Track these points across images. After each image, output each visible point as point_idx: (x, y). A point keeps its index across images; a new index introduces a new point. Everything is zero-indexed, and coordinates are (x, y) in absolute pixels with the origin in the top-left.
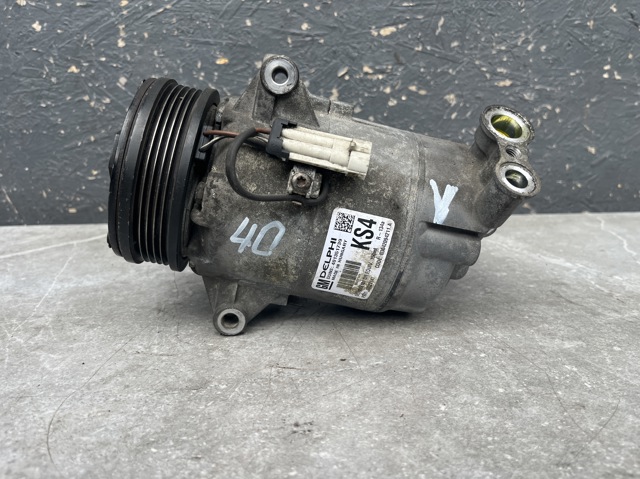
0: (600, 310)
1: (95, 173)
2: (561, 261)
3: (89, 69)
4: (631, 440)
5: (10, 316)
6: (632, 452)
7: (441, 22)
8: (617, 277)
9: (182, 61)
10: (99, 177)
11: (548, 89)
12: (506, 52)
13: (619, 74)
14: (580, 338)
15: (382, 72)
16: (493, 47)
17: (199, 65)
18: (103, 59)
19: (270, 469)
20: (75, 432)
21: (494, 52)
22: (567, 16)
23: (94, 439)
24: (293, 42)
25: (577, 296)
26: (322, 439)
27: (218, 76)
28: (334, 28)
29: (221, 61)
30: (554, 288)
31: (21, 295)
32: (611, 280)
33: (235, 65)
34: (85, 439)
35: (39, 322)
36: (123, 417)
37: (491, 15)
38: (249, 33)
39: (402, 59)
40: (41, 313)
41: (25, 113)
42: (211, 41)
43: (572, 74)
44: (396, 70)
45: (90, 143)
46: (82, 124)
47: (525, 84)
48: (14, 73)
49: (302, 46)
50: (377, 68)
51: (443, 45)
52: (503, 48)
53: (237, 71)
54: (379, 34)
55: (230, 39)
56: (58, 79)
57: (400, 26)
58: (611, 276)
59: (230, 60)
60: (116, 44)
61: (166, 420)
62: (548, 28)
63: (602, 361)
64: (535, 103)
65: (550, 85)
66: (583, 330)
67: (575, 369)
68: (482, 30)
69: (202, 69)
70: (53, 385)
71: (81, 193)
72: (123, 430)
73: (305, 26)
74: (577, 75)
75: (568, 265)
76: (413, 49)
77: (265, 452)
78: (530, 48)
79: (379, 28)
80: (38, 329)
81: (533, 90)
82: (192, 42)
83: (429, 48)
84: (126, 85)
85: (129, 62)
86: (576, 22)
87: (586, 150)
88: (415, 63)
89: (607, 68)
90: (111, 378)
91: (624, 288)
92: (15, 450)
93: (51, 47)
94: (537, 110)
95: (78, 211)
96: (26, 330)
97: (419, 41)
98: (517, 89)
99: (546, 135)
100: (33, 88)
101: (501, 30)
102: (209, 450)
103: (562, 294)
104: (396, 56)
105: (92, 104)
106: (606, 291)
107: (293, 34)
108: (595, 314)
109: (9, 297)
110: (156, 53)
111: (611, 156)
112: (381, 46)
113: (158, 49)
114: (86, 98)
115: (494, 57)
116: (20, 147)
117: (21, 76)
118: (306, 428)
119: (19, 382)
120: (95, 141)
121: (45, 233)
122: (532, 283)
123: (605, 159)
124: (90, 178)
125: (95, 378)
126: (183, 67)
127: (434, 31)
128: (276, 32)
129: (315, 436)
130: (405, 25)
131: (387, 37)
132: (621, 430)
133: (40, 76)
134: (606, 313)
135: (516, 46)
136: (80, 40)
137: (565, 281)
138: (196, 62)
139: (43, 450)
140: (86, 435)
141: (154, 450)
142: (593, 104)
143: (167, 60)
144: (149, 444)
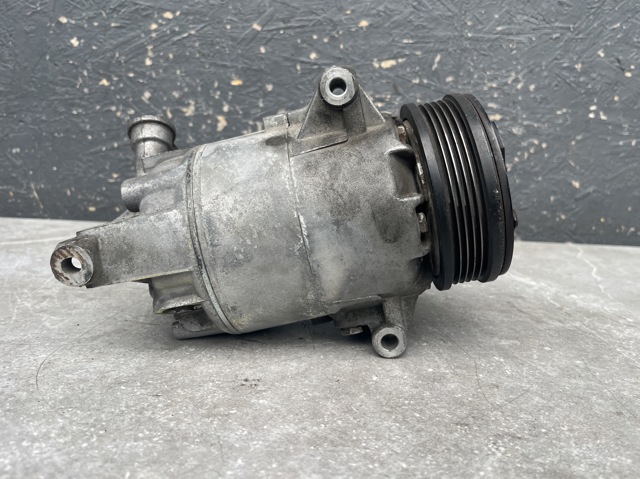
0: (545, 320)
1: (115, 176)
2: (527, 280)
3: (118, 82)
4: (530, 414)
5: (22, 287)
6: (527, 422)
7: (438, 58)
8: (573, 296)
9: (201, 80)
10: (119, 180)
11: (536, 125)
12: (496, 89)
13: (605, 114)
14: (517, 338)
15: (381, 100)
16: (484, 84)
17: (216, 85)
18: (131, 75)
19: (215, 407)
20: (61, 371)
21: (486, 88)
22: (556, 59)
23: (76, 377)
24: (302, 69)
25: (529, 307)
26: (264, 391)
27: (233, 96)
28: (340, 59)
29: (236, 82)
30: (511, 300)
31: (34, 272)
32: (566, 297)
33: (248, 87)
34: (68, 376)
35: (46, 293)
36: (103, 364)
37: (484, 55)
38: (262, 59)
39: (400, 90)
40: (49, 286)
41: (57, 118)
42: (228, 64)
43: (559, 113)
44: (395, 99)
45: (113, 149)
46: (107, 131)
47: (514, 119)
48: (51, 82)
49: (310, 73)
50: (377, 96)
51: (438, 79)
52: (494, 85)
53: (250, 93)
54: (380, 67)
55: (245, 63)
56: (90, 90)
57: (400, 60)
58: (568, 294)
59: (244, 82)
60: (144, 62)
61: (138, 369)
62: (537, 69)
63: (530, 357)
64: (523, 137)
65: (538, 121)
66: (523, 332)
67: (502, 360)
68: (475, 68)
69: (218, 88)
70: (49, 338)
71: (101, 194)
72: (101, 373)
73: (313, 56)
74: (564, 114)
75: (533, 283)
76: (410, 81)
77: (214, 397)
78: (519, 86)
79: (380, 61)
80: (45, 298)
81: (521, 125)
82: (211, 64)
83: (425, 81)
84: (150, 99)
85: (155, 80)
86: (565, 65)
87: (571, 184)
88: (412, 94)
89: (593, 108)
90: (99, 336)
91: (575, 304)
92: (9, 380)
93: (86, 61)
94: (524, 144)
95: (97, 210)
96: (34, 298)
97: (416, 74)
98: (506, 124)
99: (533, 167)
100: (67, 96)
101: (493, 69)
102: (168, 392)
103: (516, 305)
104: (395, 87)
105: (119, 114)
106: (558, 305)
107: (302, 62)
108: (539, 321)
109: (25, 273)
110: (178, 72)
111: (594, 191)
112: (382, 77)
113: (180, 68)
114: (113, 108)
115: (485, 93)
116: (50, 149)
117: (57, 85)
118: (253, 383)
119: (22, 334)
120: (118, 148)
121: (65, 226)
122: (492, 294)
123: (589, 194)
124: (111, 181)
125: (86, 336)
126: (202, 86)
127: (431, 66)
128: (286, 59)
129: (259, 389)
130: (404, 59)
131: (387, 69)
132: (524, 406)
133: (74, 86)
134: (550, 322)
135: (506, 84)
136: (113, 57)
137: (524, 295)
138: (213, 82)
139: (32, 381)
140: (70, 373)
141: (123, 387)
142: (578, 142)
143: (187, 79)
144: (120, 383)
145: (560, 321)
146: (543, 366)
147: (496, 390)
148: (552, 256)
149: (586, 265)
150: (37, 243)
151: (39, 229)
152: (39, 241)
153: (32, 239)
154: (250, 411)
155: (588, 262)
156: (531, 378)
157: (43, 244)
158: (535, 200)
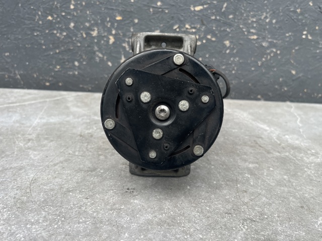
0: (272, 151)
1: (58, 67)
3: (57, 18)
5: (18, 133)
7: (225, 5)
8: (287, 136)
9: (100, 17)
10: (60, 69)
11: (275, 41)
12: (255, 22)
13: (311, 36)
14: (257, 163)
15: (195, 28)
16: (249, 19)
17: (108, 19)
18: (64, 14)
19: (114, 205)
20: (41, 184)
21: (250, 22)
22: (287, 6)
23: (48, 188)
24: (153, 11)
25: (264, 144)
26: (137, 195)
27: (117, 25)
28: (173, 5)
29: (119, 18)
30: (256, 139)
31: (23, 124)
32: (283, 137)
33: (125, 20)
34: (45, 187)
35: (30, 137)
36: (61, 180)
37: (250, 3)
38: (132, 5)
39: (205, 22)
40: (31, 133)
41: (26, 37)
42: (114, 8)
43: (287, 35)
44: (202, 28)
45: (56, 53)
46: (53, 44)
47: (264, 38)
48: (22, 18)
49: (157, 13)
50: (193, 26)
51: (225, 17)
52: (254, 20)
53: (126, 24)
54: (195, 10)
55: (123, 8)
56: (43, 22)
57: (205, 6)
58: (284, 135)
59: (123, 18)
60: (70, 7)
61: (77, 183)
62: (278, 11)
64: (268, 48)
65: (276, 39)
66: (260, 159)
67: (249, 176)
68: (245, 10)
69: (110, 21)
70: (34, 165)
71: (52, 76)
72: (60, 185)
73: (159, 4)
74: (290, 36)
75: (268, 128)
76: (210, 18)
77: (114, 199)
78: (267, 20)
79: (194, 7)
80: (29, 140)
81: (267, 41)
82: (105, 8)
83: (218, 18)
84: (74, 27)
85: (75, 16)
86: (292, 9)
87: (291, 72)
88: (211, 25)
89: (305, 33)
90: (57, 164)
91: (287, 141)
92: (17, 190)
93: (40, 7)
94: (268, 51)
95: (50, 84)
96: (24, 140)
97: (213, 14)
98: (260, 40)
99: (272, 63)
100: (31, 26)
101: (254, 11)
102: (92, 196)
103: (258, 142)
104: (202, 21)
105: (58, 35)
106: (279, 142)
107: (153, 7)
108: (269, 152)
109: (18, 125)
110: (88, 12)
111: (303, 76)
112: (195, 15)
113: (89, 10)
114: (55, 32)
115: (249, 24)
116: (24, 53)
117: (25, 19)
118: (132, 190)
119: (20, 162)
120: (59, 52)
121: (35, 94)
122: (246, 136)
123: (299, 77)
124: (56, 70)
125: (51, 163)
126: (101, 20)
127: (221, 9)
128: (145, 5)
129: (134, 194)
130: (207, 6)
131: (198, 11)
133: (34, 20)
134: (274, 153)
135: (261, 19)
136: (53, 4)
137: (263, 136)
138: (106, 18)
139: (28, 191)
140: (46, 186)
141: (71, 194)
142: (296, 50)
143: (93, 16)
144: (70, 191)
145: (279, 152)
146: (269, 179)
147: (245, 194)
148: (279, 111)
149: (295, 116)
150: (22, 105)
151: (22, 96)
152: (23, 104)
153: (19, 102)
154: (131, 207)
155: (296, 114)
156: (262, 187)
157: (25, 105)
158: (272, 80)
